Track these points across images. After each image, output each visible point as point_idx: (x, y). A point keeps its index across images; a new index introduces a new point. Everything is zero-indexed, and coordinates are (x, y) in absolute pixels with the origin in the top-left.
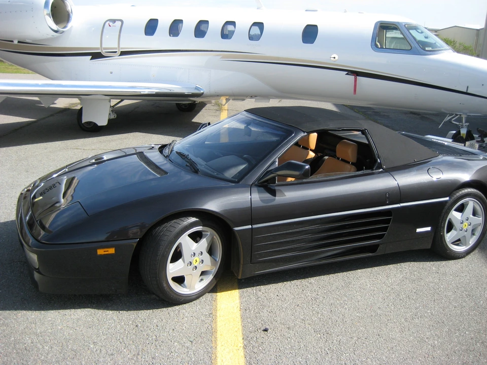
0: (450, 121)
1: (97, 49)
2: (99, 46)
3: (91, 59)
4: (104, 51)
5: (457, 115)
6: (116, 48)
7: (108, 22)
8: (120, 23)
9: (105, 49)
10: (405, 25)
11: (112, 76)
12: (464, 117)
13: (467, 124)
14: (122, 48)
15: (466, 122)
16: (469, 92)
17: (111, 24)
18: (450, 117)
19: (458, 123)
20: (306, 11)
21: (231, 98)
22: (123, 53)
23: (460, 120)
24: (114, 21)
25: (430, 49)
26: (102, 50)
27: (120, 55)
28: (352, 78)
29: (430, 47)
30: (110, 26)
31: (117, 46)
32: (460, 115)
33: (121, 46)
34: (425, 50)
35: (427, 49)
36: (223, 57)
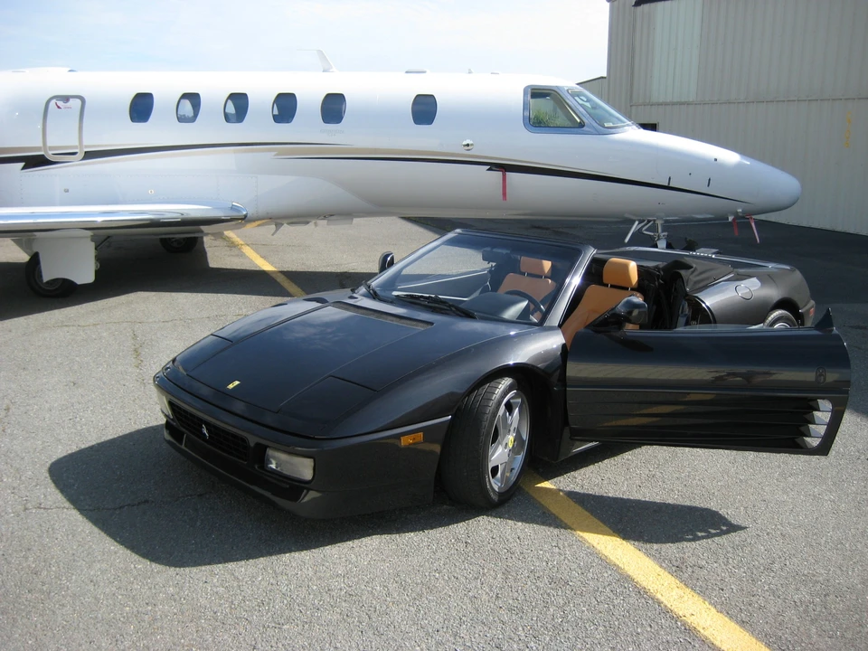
0: (639, 232)
1: (38, 149)
2: (40, 144)
3: (24, 168)
4: (51, 152)
5: (649, 221)
6: (76, 147)
7: (54, 101)
8: (78, 102)
9: (51, 148)
10: (568, 91)
11: (69, 197)
12: (659, 223)
13: (666, 234)
14: (86, 147)
15: (663, 231)
16: (671, 185)
17: (60, 103)
18: (640, 226)
19: (652, 234)
20: (407, 72)
21: (285, 222)
22: (89, 155)
23: (654, 228)
24: (66, 99)
25: (611, 125)
26: (45, 151)
27: (84, 158)
28: (498, 175)
29: (609, 122)
30: (59, 107)
31: (77, 143)
32: (654, 221)
33: (86, 142)
34: (604, 127)
35: (606, 125)
36: (280, 153)
